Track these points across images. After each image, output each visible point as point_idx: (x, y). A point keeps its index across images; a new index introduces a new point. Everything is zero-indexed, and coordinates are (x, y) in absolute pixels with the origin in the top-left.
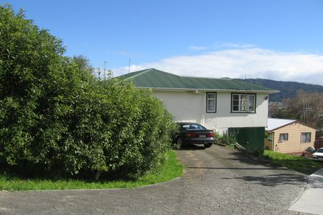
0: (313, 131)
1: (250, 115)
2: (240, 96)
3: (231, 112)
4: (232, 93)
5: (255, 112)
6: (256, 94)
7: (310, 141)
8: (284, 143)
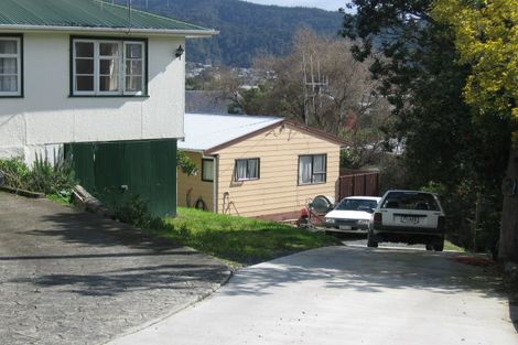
0: (333, 151)
1: (129, 105)
2: (97, 45)
3: (71, 95)
4: (72, 37)
5: (146, 95)
6: (145, 40)
7: (323, 177)
8: (249, 185)
